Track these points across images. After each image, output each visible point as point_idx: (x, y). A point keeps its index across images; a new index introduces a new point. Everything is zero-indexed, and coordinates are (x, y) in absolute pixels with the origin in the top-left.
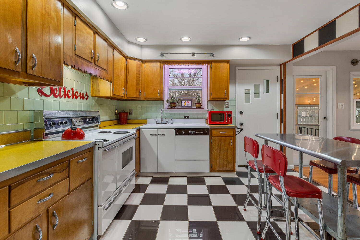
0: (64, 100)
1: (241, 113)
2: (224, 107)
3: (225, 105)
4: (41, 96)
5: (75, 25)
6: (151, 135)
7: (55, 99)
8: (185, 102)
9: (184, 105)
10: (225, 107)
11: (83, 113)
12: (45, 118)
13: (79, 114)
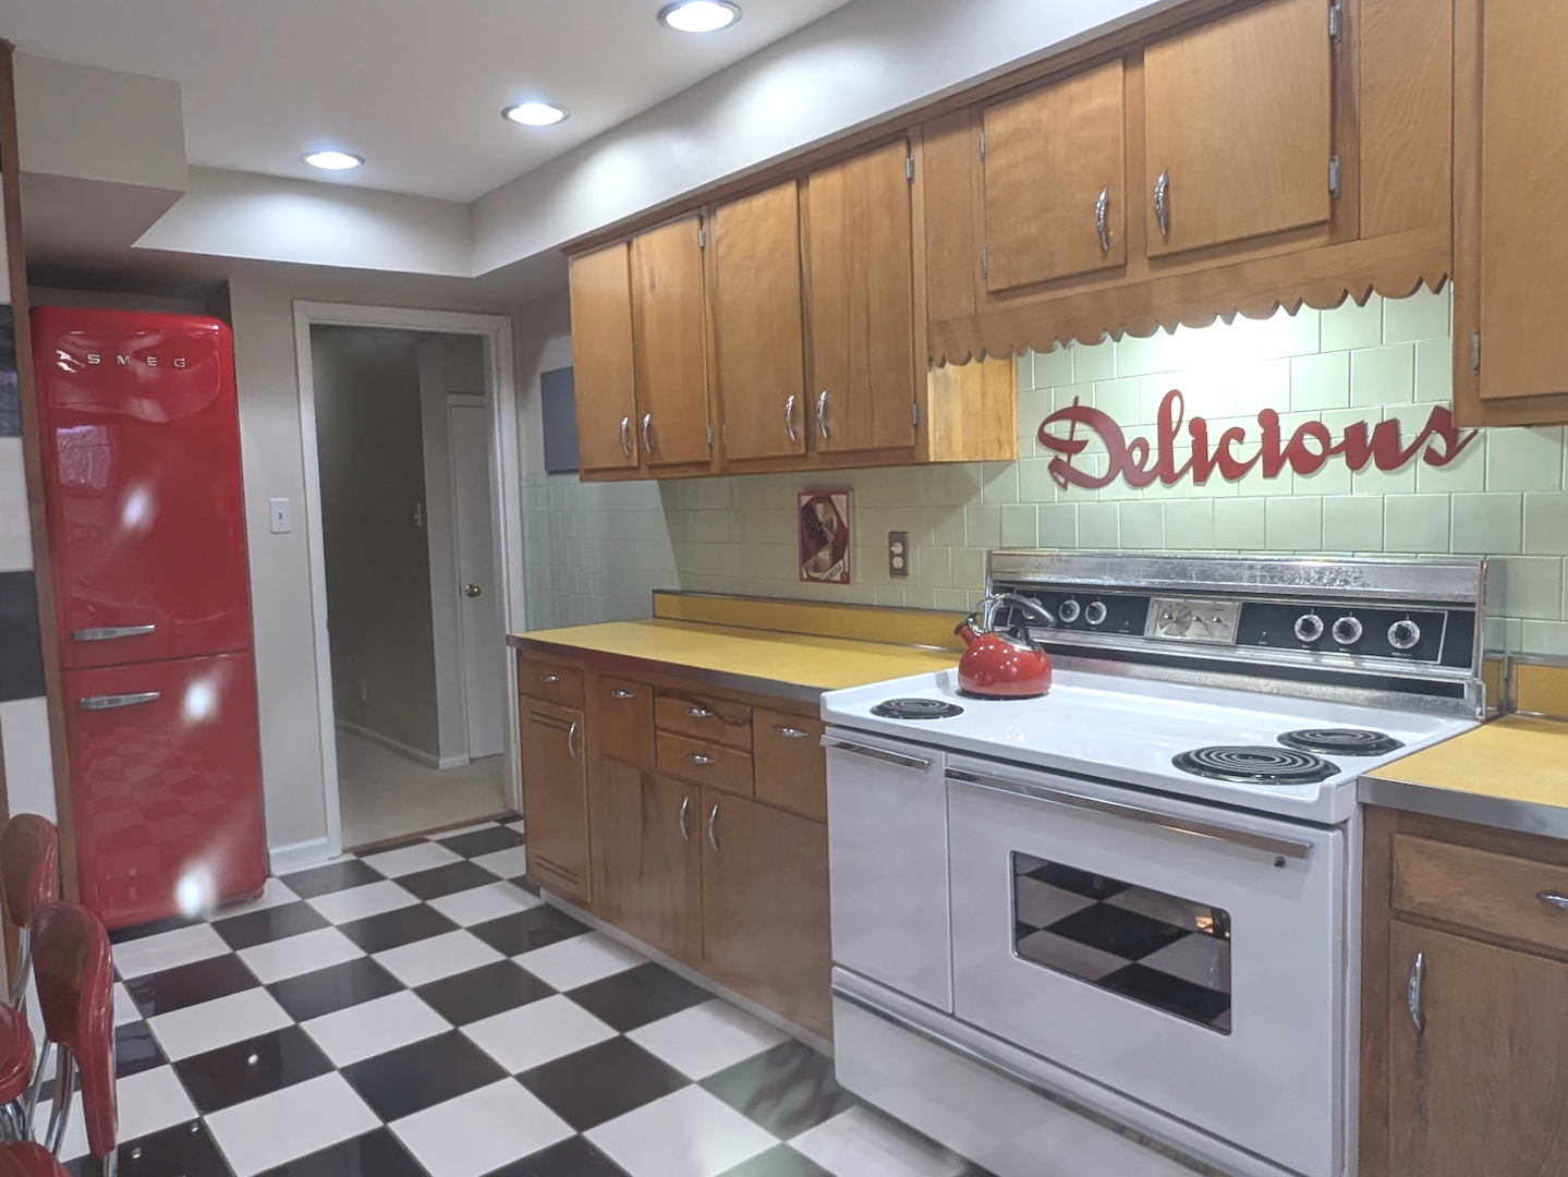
0: (1199, 490)
4: (1064, 486)
5: (983, 155)
7: (1136, 494)
11: (1246, 573)
12: (995, 581)
13: (1203, 575)
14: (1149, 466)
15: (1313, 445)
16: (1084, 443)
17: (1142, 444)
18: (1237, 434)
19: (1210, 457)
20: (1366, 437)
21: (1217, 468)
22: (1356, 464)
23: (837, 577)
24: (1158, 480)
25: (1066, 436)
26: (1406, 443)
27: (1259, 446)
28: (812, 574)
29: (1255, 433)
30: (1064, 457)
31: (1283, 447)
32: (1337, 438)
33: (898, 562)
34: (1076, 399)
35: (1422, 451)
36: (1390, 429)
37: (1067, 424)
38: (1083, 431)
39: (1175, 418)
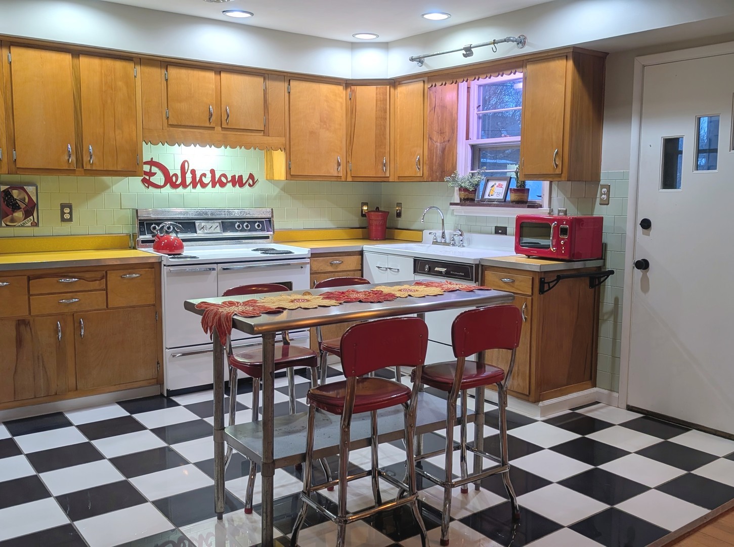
0: (193, 190)
1: (646, 224)
2: (595, 201)
3: (598, 196)
4: (148, 187)
5: (167, 80)
6: (379, 267)
7: (174, 191)
8: (493, 186)
9: (489, 196)
10: (598, 201)
11: (223, 213)
12: (139, 220)
13: (212, 214)
14: (178, 182)
15: (224, 180)
16: (155, 174)
17: (176, 175)
18: (204, 175)
19: (197, 181)
20: (235, 179)
21: (199, 184)
22: (234, 185)
23: (29, 224)
24: (181, 187)
25: (148, 171)
26: (244, 182)
27: (210, 179)
28: (8, 224)
29: (209, 175)
30: (147, 178)
31: (217, 179)
32: (229, 179)
33: (67, 216)
34: (152, 159)
35: (248, 183)
36: (241, 177)
37: (149, 166)
38: (154, 169)
39: (186, 168)
